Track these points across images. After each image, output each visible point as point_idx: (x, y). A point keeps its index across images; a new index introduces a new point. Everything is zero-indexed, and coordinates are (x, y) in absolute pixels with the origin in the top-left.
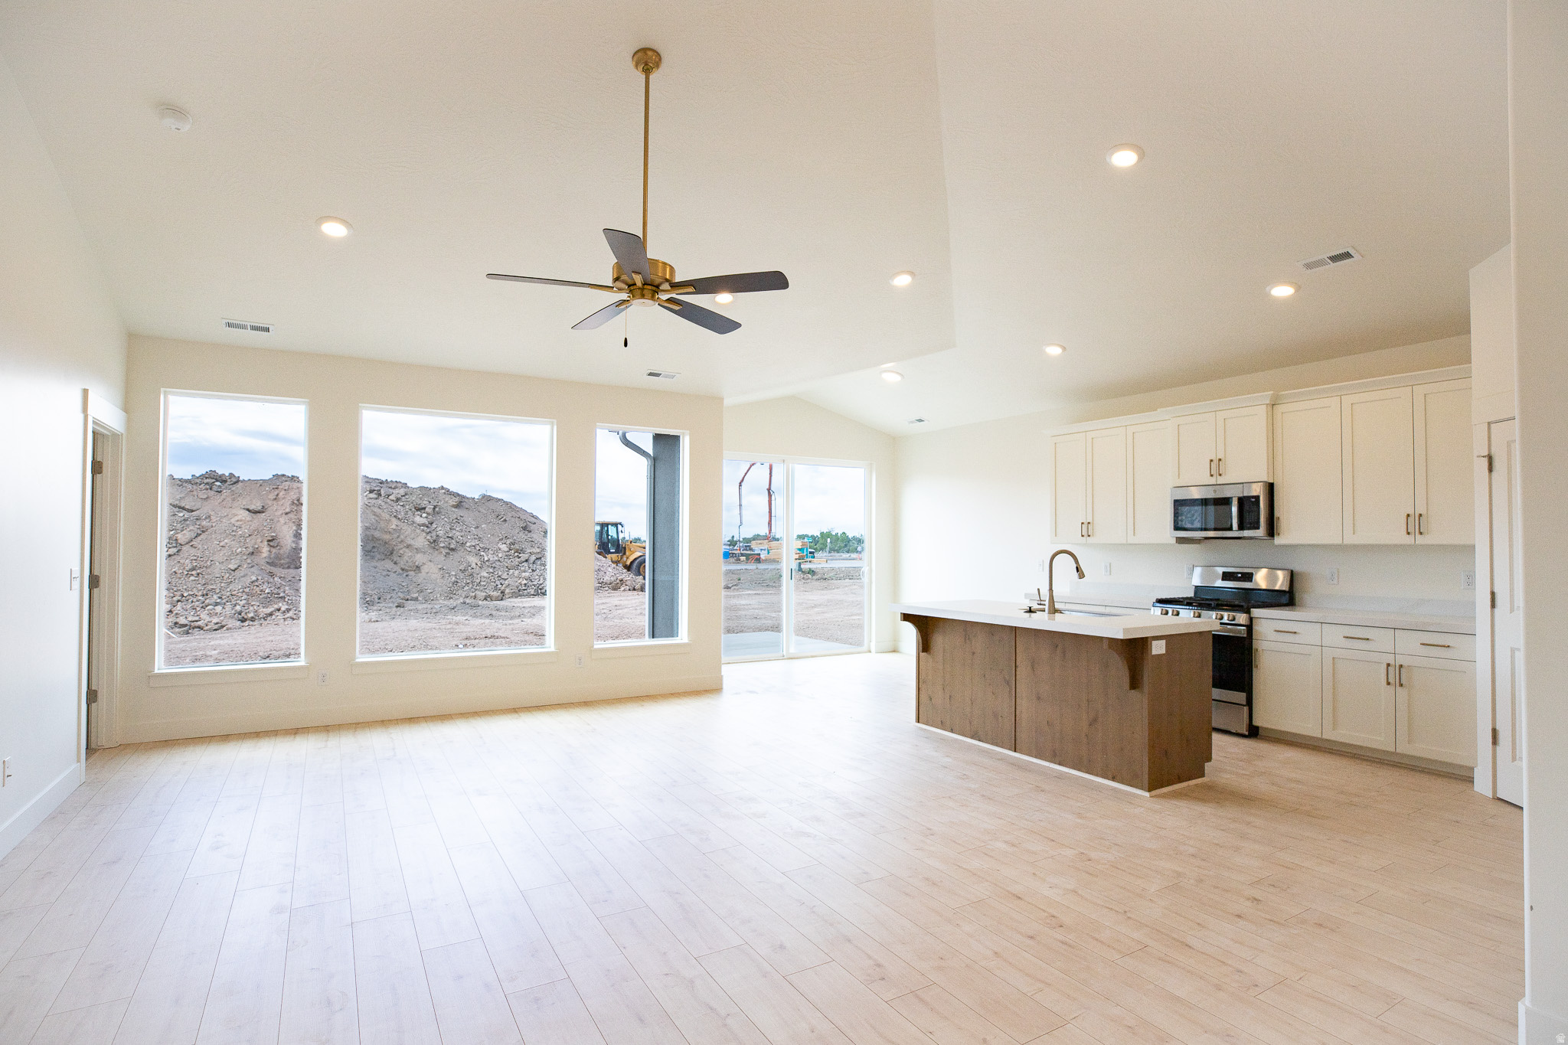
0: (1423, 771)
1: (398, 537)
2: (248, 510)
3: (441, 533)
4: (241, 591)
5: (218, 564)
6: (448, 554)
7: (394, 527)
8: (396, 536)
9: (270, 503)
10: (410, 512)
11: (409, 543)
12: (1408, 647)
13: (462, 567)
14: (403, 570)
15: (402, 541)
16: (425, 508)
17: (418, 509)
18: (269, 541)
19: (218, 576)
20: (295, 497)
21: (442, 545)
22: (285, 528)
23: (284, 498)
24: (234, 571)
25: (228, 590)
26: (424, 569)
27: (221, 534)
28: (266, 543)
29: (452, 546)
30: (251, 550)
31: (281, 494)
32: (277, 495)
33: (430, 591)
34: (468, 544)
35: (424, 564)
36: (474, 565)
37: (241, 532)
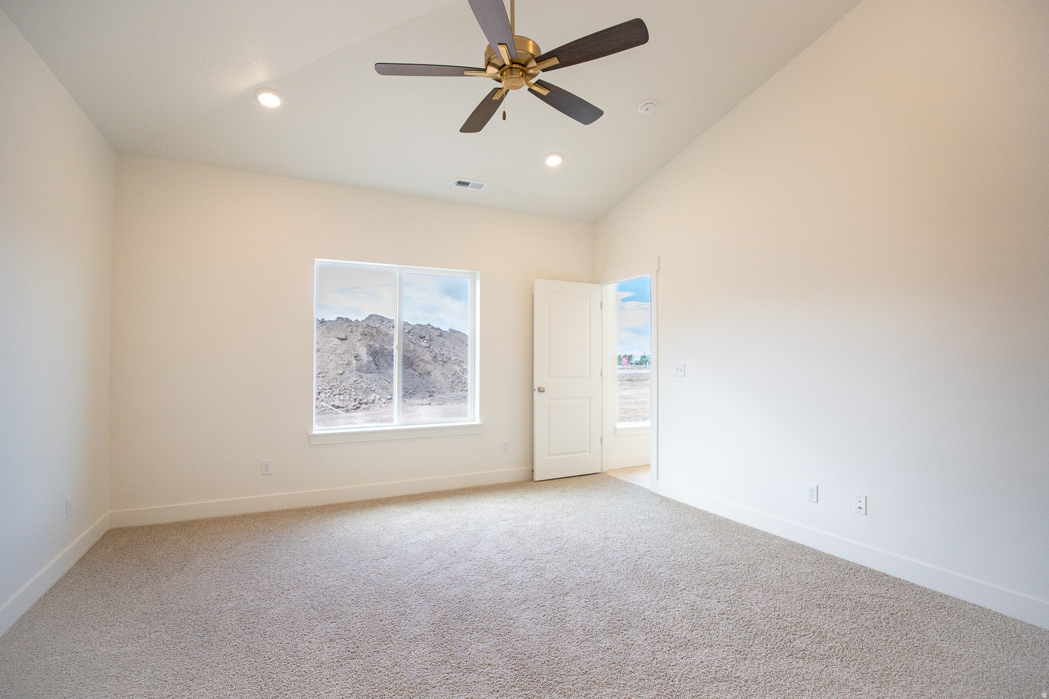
1: (415, 354)
2: (338, 338)
3: (437, 352)
4: (350, 386)
5: (331, 370)
6: (443, 364)
7: (412, 348)
8: (413, 354)
9: (349, 334)
10: (417, 340)
11: (422, 358)
13: (453, 373)
14: (420, 374)
15: (417, 357)
16: (425, 337)
17: (422, 338)
18: (355, 357)
19: (334, 377)
20: (362, 330)
21: (439, 359)
22: (361, 349)
23: (356, 331)
24: (341, 374)
25: (342, 386)
26: (433, 374)
27: (327, 352)
28: (353, 358)
29: (445, 360)
30: (347, 362)
31: (354, 329)
32: (352, 329)
33: (439, 387)
34: (453, 359)
35: (432, 371)
36: (459, 372)
37: (338, 352)
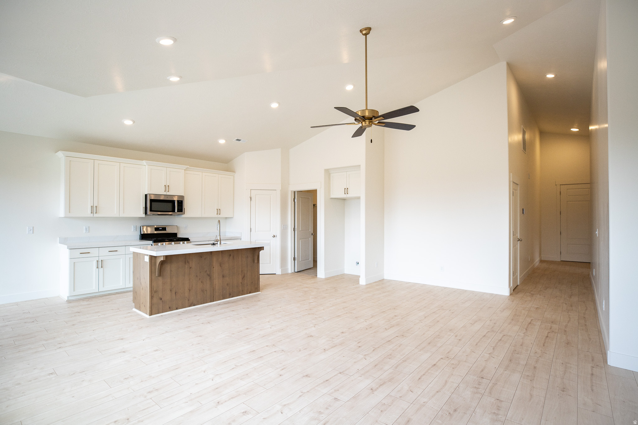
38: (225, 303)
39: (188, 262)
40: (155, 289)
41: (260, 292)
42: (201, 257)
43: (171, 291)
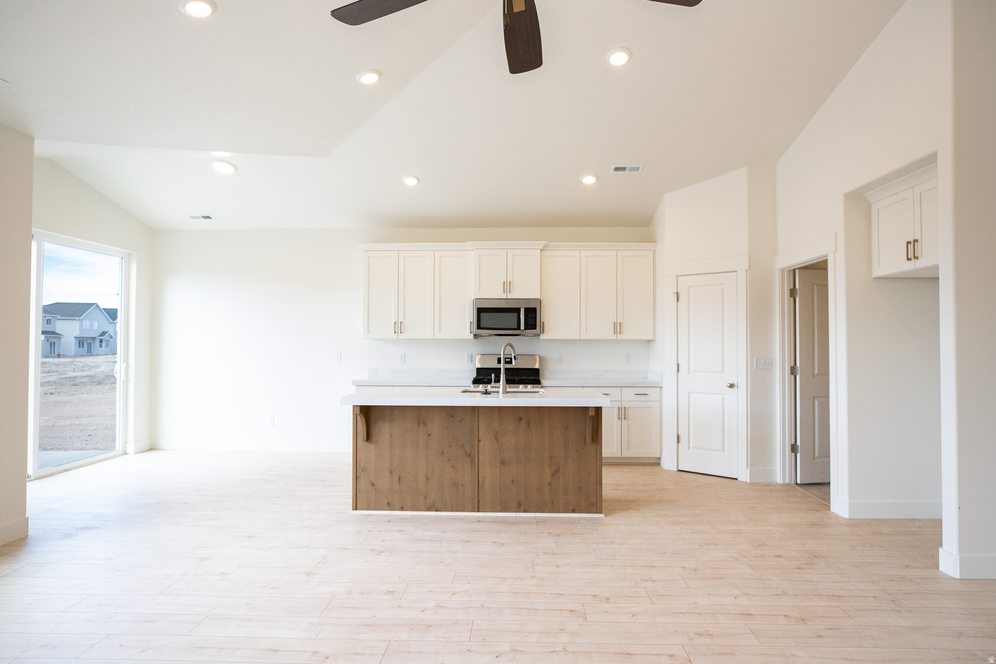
0: (632, 464)
12: (628, 395)
38: (504, 521)
39: (425, 424)
40: (362, 465)
41: (602, 516)
42: (452, 416)
43: (391, 472)
